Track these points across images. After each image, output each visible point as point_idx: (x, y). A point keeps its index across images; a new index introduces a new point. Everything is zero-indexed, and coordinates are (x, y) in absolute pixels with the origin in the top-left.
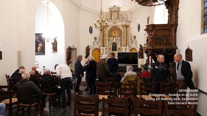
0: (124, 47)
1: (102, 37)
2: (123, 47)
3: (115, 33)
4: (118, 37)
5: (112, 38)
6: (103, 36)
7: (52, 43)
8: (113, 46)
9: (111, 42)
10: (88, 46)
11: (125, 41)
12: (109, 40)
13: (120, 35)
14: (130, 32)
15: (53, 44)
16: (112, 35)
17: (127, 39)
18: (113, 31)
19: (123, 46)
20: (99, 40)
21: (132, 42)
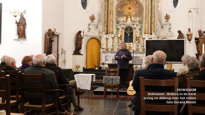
0: (147, 35)
1: (105, 15)
2: (145, 36)
3: (130, 9)
4: (136, 16)
5: (125, 18)
6: (106, 13)
7: (16, 23)
8: (125, 33)
9: (122, 26)
10: (80, 32)
11: (148, 24)
12: (118, 22)
13: (140, 13)
14: (158, 8)
15: (18, 24)
16: (124, 13)
17: (153, 20)
18: (126, 4)
19: (145, 34)
20: (99, 21)
21: (162, 27)
